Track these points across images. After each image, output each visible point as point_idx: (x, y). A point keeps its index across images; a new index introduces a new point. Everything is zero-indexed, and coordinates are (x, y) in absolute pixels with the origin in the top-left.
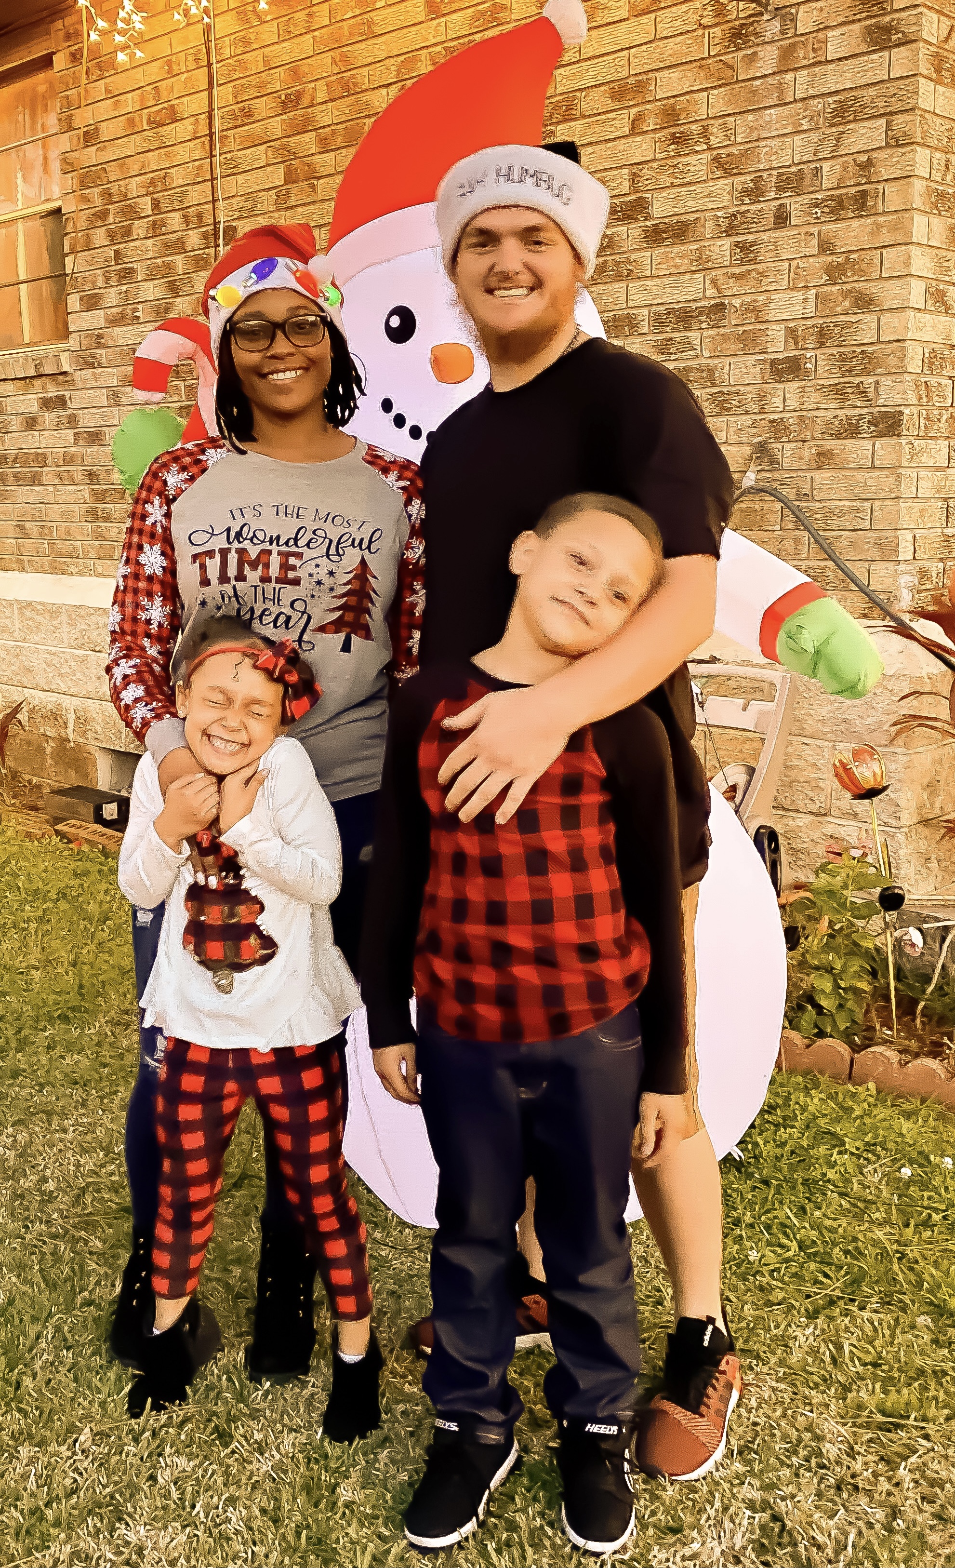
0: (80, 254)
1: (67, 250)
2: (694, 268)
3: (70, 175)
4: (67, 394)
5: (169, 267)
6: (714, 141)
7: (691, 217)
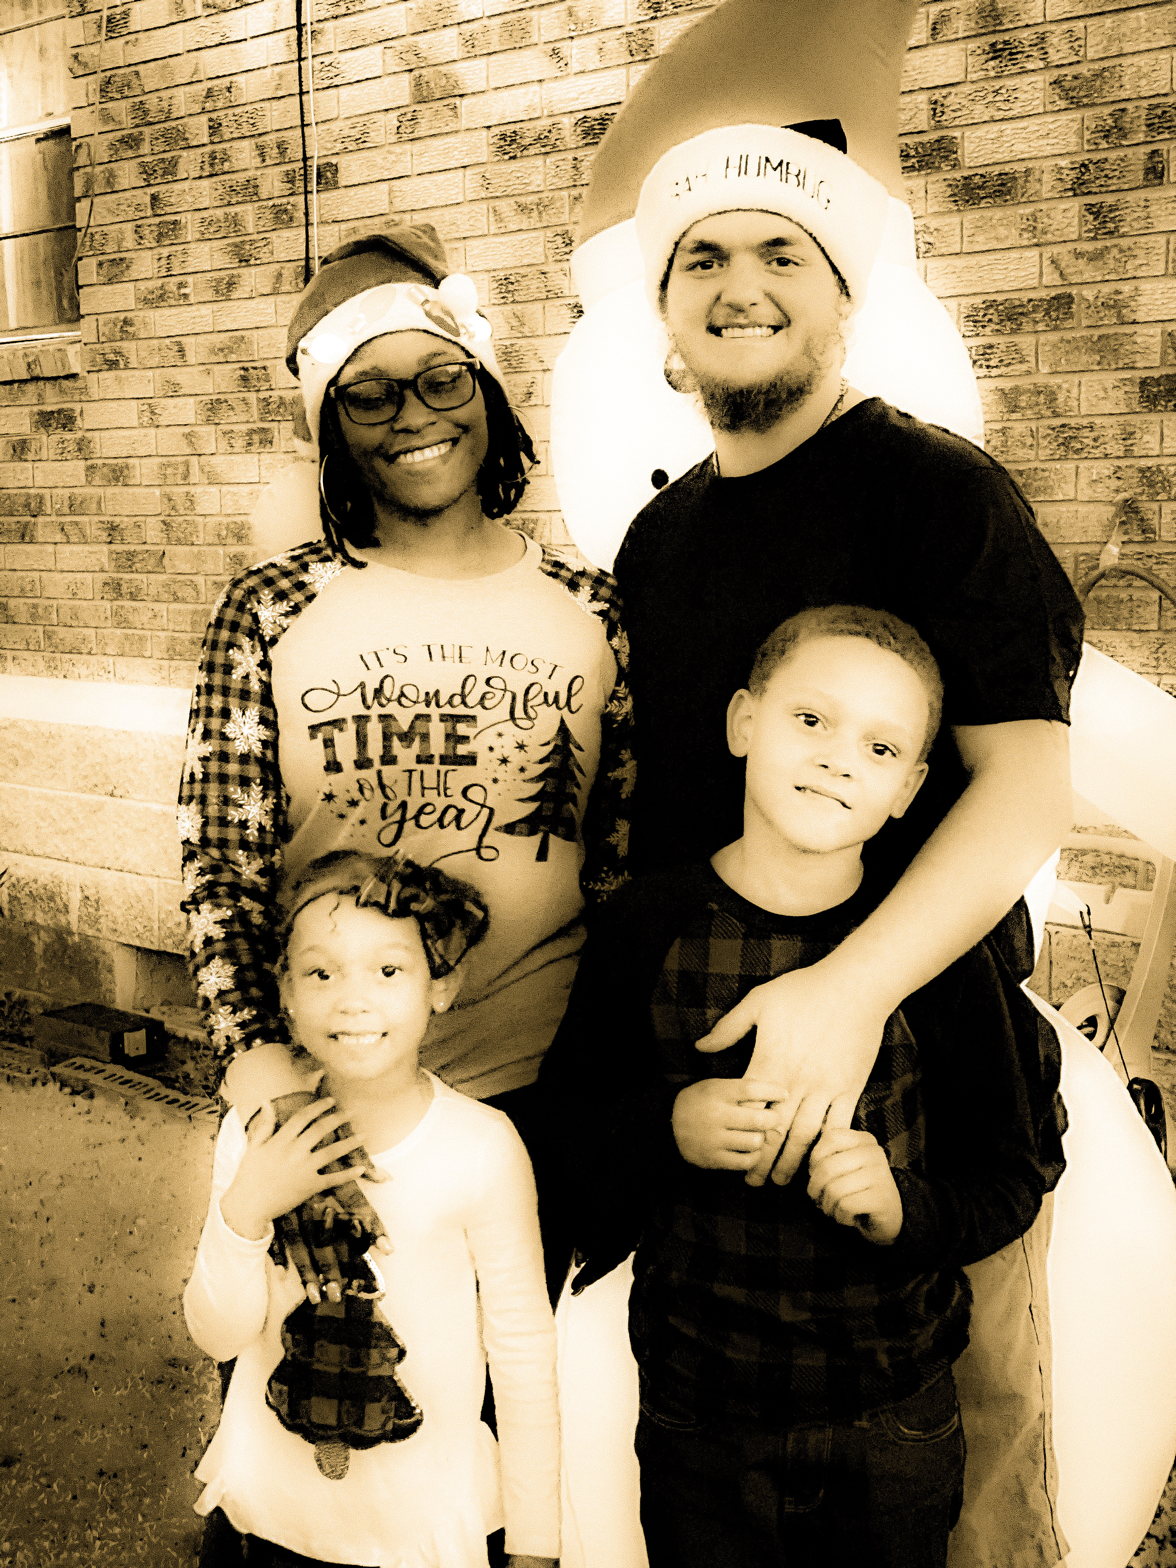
0: (96, 200)
1: (78, 191)
2: (1025, 243)
3: (83, 80)
4: (77, 407)
5: (235, 222)
6: (1054, 57)
7: (1020, 167)
